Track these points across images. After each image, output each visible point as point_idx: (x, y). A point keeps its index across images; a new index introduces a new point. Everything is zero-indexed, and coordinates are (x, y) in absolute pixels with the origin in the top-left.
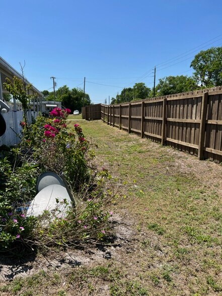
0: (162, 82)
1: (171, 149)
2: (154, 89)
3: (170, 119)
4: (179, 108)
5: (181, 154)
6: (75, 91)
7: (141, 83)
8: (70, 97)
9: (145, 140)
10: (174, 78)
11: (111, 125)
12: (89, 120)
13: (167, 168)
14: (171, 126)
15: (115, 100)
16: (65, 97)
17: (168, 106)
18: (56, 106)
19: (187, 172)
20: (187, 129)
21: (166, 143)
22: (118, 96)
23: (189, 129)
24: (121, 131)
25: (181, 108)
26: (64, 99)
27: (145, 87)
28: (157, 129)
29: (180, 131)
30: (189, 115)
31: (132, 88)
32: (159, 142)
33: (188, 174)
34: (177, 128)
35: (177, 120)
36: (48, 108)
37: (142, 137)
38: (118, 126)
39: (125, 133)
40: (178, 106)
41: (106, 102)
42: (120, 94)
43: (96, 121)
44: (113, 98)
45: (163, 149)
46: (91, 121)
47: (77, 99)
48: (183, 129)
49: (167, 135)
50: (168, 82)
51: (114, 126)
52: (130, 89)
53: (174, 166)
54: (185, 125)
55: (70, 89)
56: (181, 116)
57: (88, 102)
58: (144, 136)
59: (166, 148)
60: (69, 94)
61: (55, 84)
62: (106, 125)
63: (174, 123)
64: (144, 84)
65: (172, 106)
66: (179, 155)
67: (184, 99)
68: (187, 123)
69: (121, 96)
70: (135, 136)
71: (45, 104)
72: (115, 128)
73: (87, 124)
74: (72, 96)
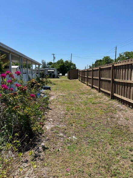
0: (121, 56)
1: (117, 102)
2: (115, 60)
3: (116, 80)
4: (122, 72)
5: (123, 107)
6: (67, 62)
7: (108, 57)
8: (64, 66)
9: (100, 94)
10: (129, 53)
11: (83, 82)
12: (71, 79)
13: (109, 119)
14: (117, 85)
15: (91, 67)
16: (61, 65)
17: (115, 70)
18: (54, 70)
19: (123, 125)
20: (127, 88)
21: (113, 98)
22: (93, 65)
23: (129, 88)
24: (87, 87)
25: (124, 72)
26: (61, 66)
27: (110, 59)
28: (108, 87)
29: (123, 89)
30: (129, 77)
31: (102, 59)
32: (109, 96)
33: (124, 127)
34: (121, 86)
35: (121, 81)
36: (49, 72)
37: (99, 92)
38: (86, 83)
39: (90, 88)
40: (122, 70)
41: (86, 68)
42: (94, 63)
43: (75, 80)
44: (90, 66)
45: (110, 102)
46: (72, 80)
47: (68, 67)
48: (125, 88)
49: (114, 91)
50: (125, 55)
51: (84, 83)
52: (100, 61)
53: (114, 118)
54: (126, 85)
55: (64, 61)
56: (124, 78)
57: (74, 68)
58: (100, 91)
59: (113, 101)
60: (64, 64)
61: (54, 58)
62: (80, 82)
63: (119, 83)
64: (109, 57)
65: (117, 70)
66: (121, 108)
67: (125, 65)
68: (127, 83)
69: (95, 64)
70: (94, 91)
71: (47, 70)
72: (84, 84)
73: (69, 81)
74: (65, 65)
